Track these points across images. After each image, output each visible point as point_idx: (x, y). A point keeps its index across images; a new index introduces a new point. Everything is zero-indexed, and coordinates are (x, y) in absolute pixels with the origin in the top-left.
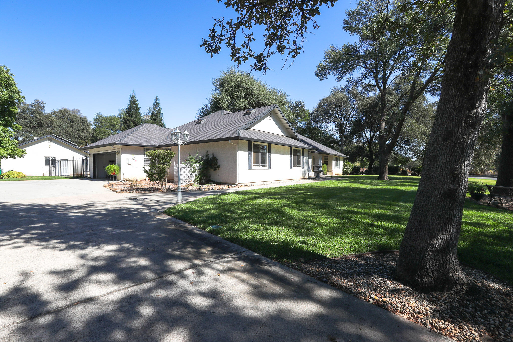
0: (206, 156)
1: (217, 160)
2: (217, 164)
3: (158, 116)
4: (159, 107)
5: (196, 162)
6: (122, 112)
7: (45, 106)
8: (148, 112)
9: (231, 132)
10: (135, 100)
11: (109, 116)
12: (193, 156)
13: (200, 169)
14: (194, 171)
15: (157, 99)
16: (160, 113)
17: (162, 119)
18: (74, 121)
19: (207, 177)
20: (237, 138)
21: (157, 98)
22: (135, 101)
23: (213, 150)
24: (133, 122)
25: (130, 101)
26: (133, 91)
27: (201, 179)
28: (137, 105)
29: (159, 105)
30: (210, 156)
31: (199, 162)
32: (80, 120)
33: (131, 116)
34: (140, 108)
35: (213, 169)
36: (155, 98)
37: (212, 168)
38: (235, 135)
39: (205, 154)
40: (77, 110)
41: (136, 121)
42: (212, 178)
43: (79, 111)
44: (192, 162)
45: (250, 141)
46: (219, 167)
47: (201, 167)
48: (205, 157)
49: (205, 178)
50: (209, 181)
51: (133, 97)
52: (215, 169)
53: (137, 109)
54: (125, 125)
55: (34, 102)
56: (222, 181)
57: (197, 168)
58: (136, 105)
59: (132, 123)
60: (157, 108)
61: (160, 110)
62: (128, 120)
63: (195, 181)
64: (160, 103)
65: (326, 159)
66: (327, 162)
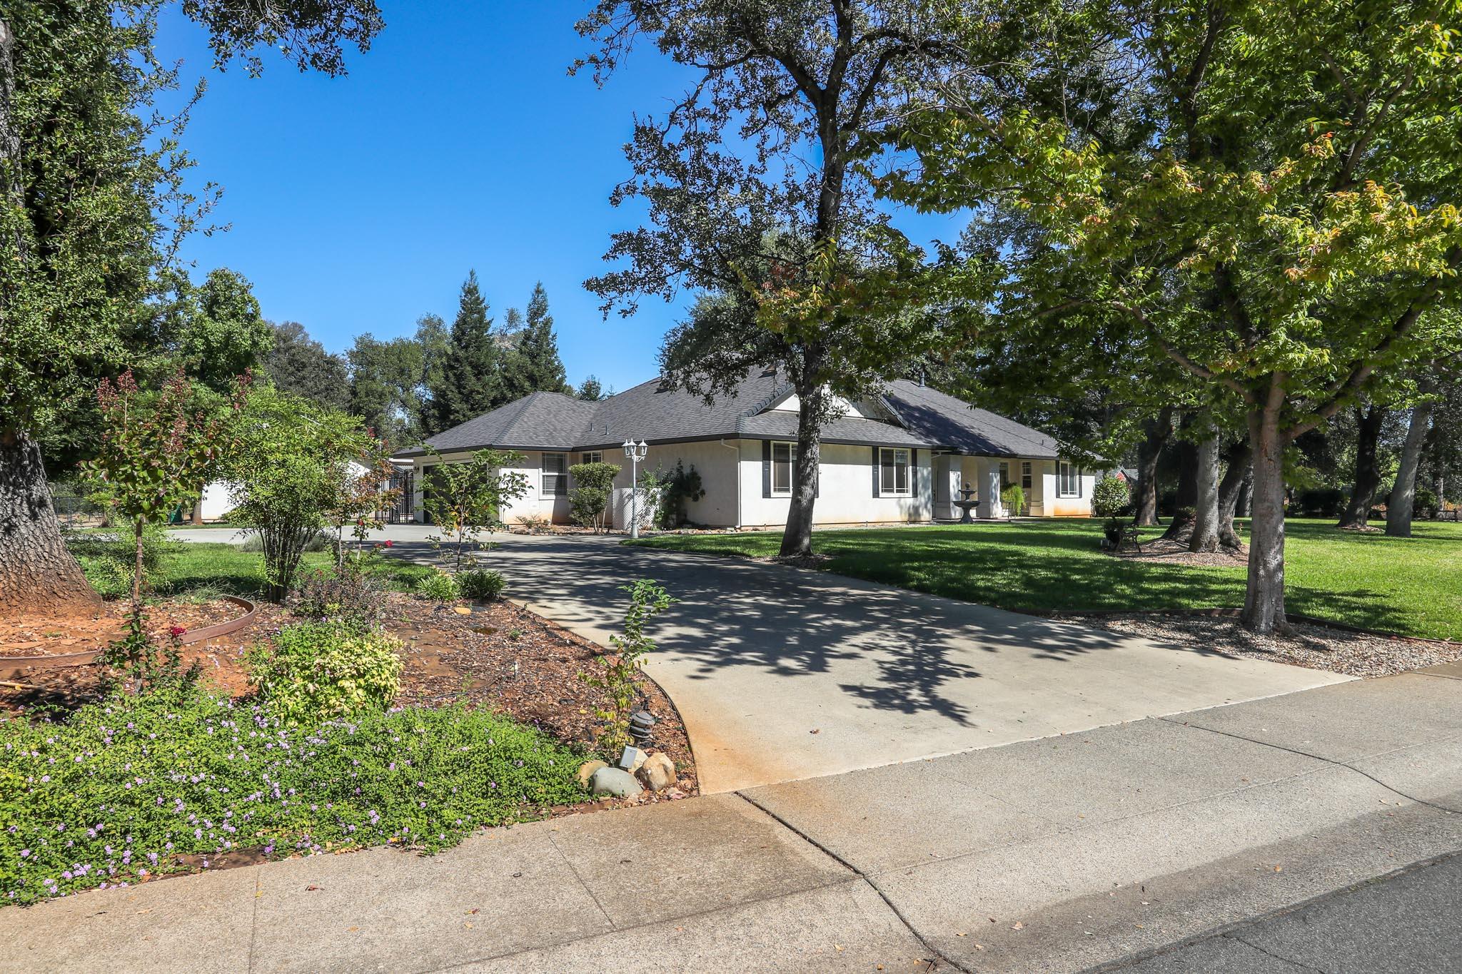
0: (678, 470)
1: (699, 479)
2: (698, 488)
3: (541, 345)
4: (547, 314)
5: (658, 484)
6: (426, 327)
8: (506, 324)
9: (727, 421)
10: (478, 298)
11: (391, 341)
12: (650, 471)
13: (664, 498)
14: (653, 502)
15: (538, 292)
16: (548, 333)
17: (553, 351)
18: (304, 366)
19: (678, 515)
20: (735, 436)
21: (541, 288)
22: (478, 301)
23: (692, 458)
24: (471, 364)
25: (463, 301)
26: (472, 274)
27: (666, 518)
28: (481, 313)
29: (545, 309)
30: (686, 471)
31: (664, 482)
32: (321, 362)
33: (466, 347)
34: (490, 322)
35: (691, 499)
36: (533, 289)
37: (689, 496)
38: (732, 431)
39: (677, 466)
40: (295, 325)
41: (482, 361)
42: (690, 518)
43: (298, 328)
44: (649, 483)
45: (766, 442)
46: (703, 493)
47: (666, 493)
48: (674, 472)
49: (674, 516)
50: (682, 523)
51: (471, 291)
52: (696, 499)
53: (482, 325)
54: (450, 374)
56: (709, 523)
57: (658, 496)
58: (479, 313)
59: (469, 368)
60: (541, 320)
61: (548, 323)
62: (457, 360)
63: (654, 522)
64: (549, 302)
65: (1028, 471)
66: (1030, 477)
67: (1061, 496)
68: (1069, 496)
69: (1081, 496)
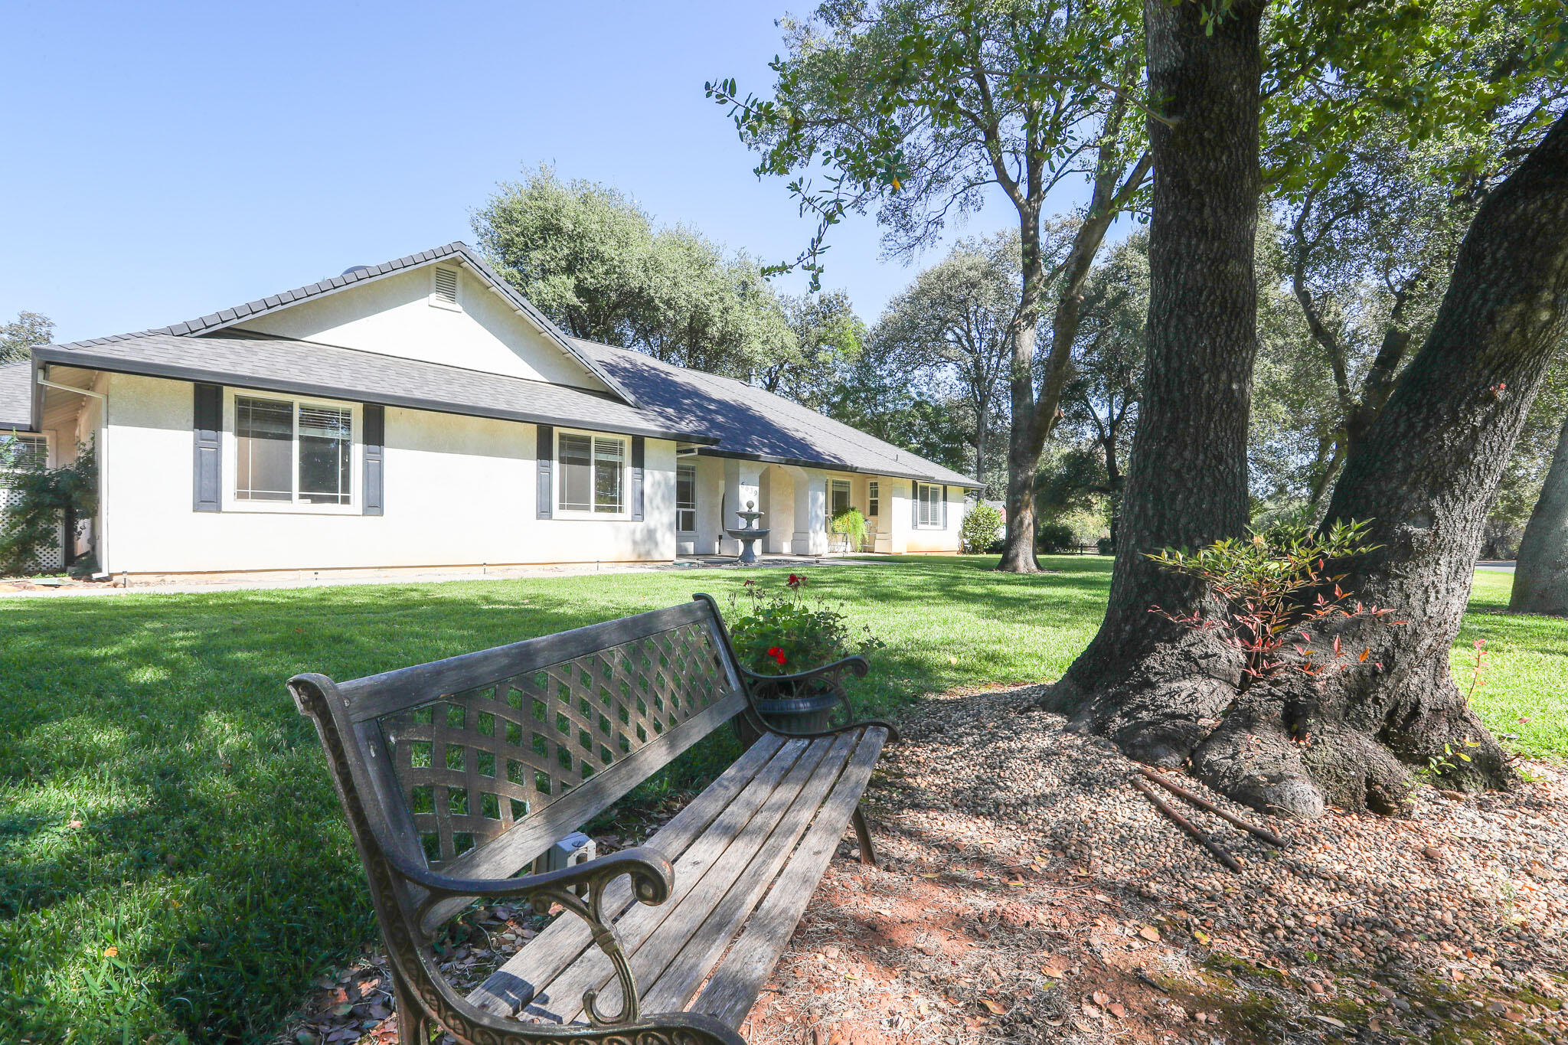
7: (53, 330)
55: (16, 320)
65: (875, 494)
66: (876, 502)
67: (920, 526)
68: (929, 526)
69: (945, 526)
